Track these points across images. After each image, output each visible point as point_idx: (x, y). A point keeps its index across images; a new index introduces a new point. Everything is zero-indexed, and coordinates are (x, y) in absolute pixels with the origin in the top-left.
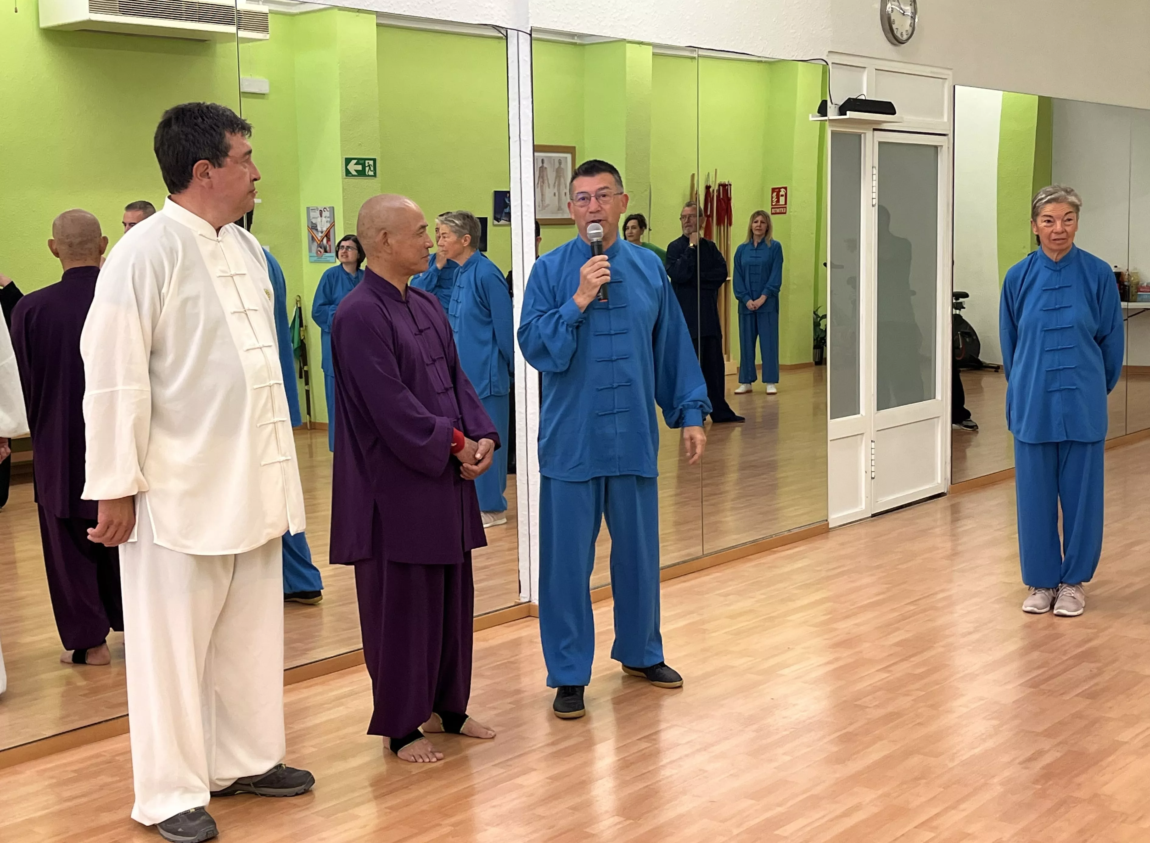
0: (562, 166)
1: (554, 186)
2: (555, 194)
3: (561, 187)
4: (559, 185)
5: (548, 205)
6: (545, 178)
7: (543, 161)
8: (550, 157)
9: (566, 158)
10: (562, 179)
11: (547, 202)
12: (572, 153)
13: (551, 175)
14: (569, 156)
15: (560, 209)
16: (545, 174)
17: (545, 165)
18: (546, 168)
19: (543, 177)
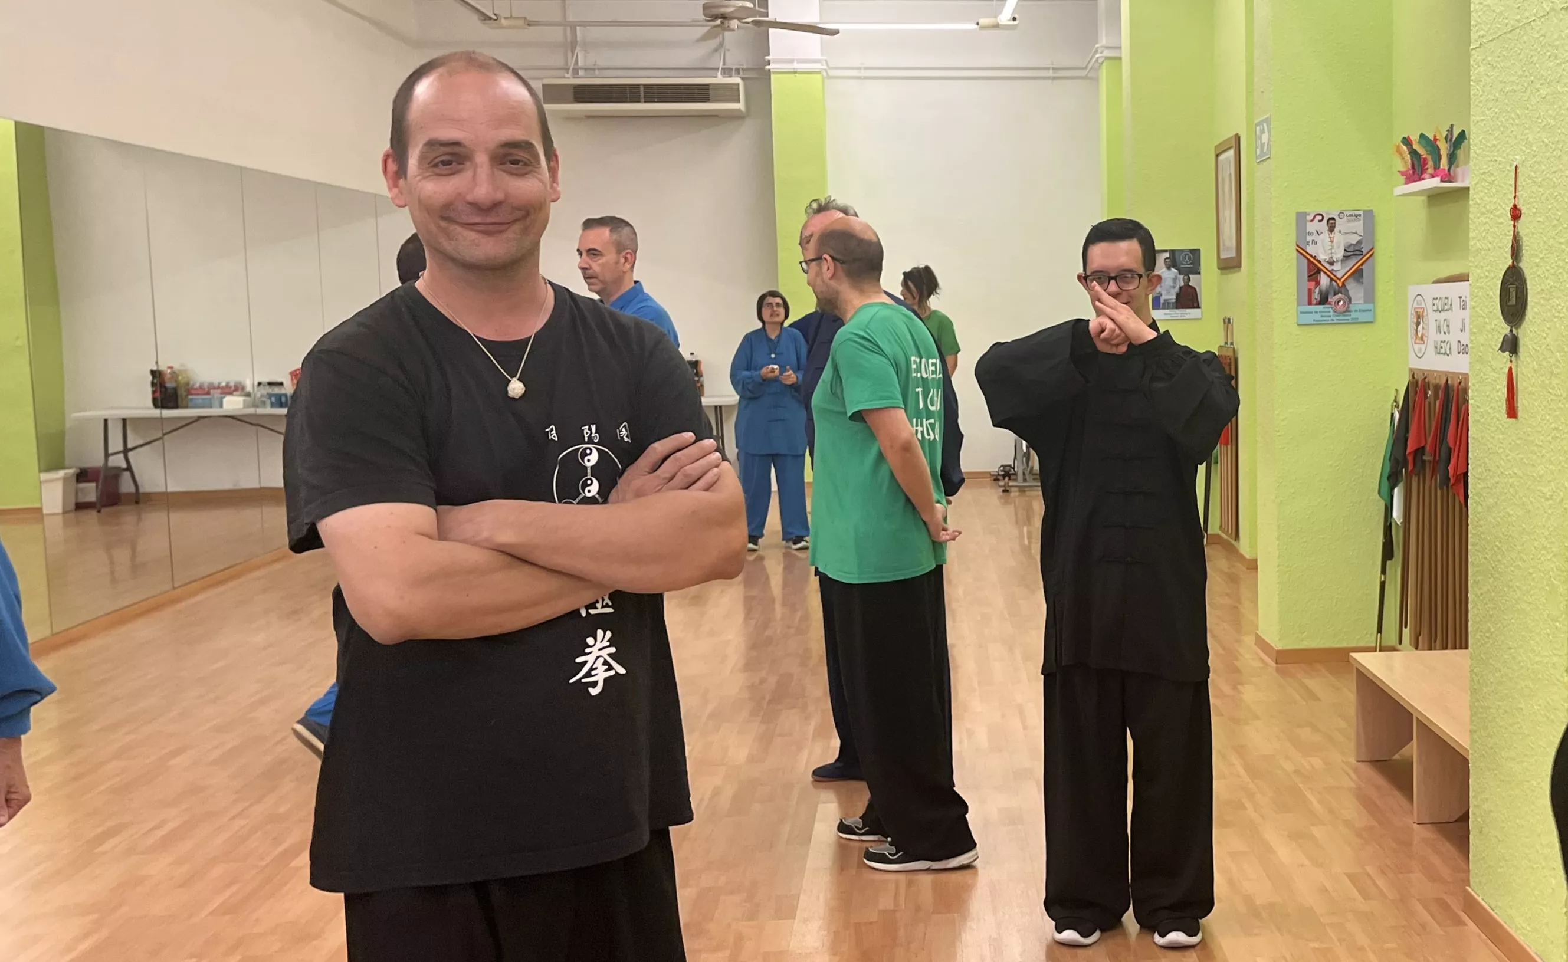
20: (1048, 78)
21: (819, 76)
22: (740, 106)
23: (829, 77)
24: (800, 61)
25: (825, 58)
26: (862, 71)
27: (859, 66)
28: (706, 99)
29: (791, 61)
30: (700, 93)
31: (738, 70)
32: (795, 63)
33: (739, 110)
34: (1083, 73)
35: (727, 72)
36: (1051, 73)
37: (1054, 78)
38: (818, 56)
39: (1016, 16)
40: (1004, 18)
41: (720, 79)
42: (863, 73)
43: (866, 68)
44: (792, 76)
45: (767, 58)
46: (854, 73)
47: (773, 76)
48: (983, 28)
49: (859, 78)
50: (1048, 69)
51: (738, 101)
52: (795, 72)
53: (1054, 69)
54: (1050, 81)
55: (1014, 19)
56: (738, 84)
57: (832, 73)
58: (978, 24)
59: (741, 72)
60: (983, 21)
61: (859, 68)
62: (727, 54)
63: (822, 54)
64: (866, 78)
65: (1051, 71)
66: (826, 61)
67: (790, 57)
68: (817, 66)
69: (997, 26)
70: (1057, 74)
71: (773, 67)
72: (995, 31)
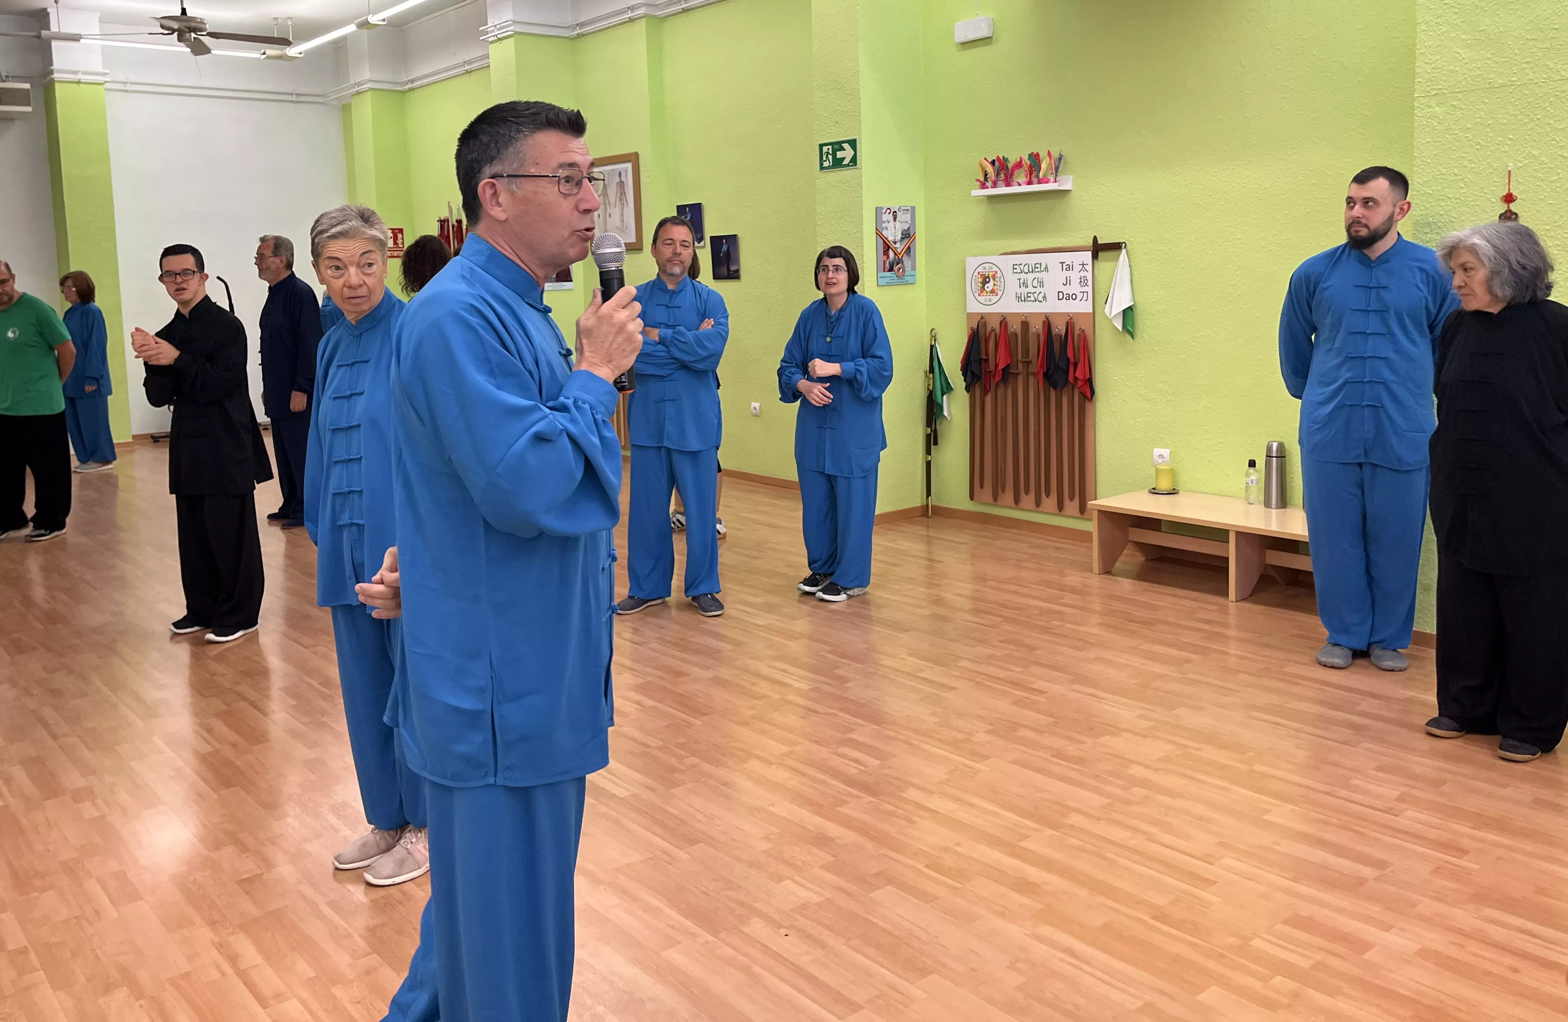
20: (292, 102)
21: (100, 87)
23: (106, 89)
24: (84, 73)
25: (105, 72)
26: (128, 85)
27: (123, 80)
29: (76, 73)
32: (80, 74)
34: (323, 100)
36: (294, 98)
37: (298, 102)
38: (101, 70)
40: (292, 52)
42: (129, 88)
43: (131, 83)
44: (76, 85)
45: (52, 68)
46: (120, 86)
47: (57, 85)
48: (269, 57)
49: (127, 91)
50: (292, 94)
51: (29, 105)
52: (79, 82)
53: (296, 94)
54: (293, 104)
55: (300, 53)
56: (27, 89)
57: (111, 85)
58: (263, 54)
60: (269, 53)
61: (125, 83)
63: (104, 68)
64: (131, 92)
65: (294, 96)
66: (108, 74)
67: (75, 69)
68: (99, 79)
69: (281, 58)
70: (298, 99)
71: (56, 76)
72: (280, 61)
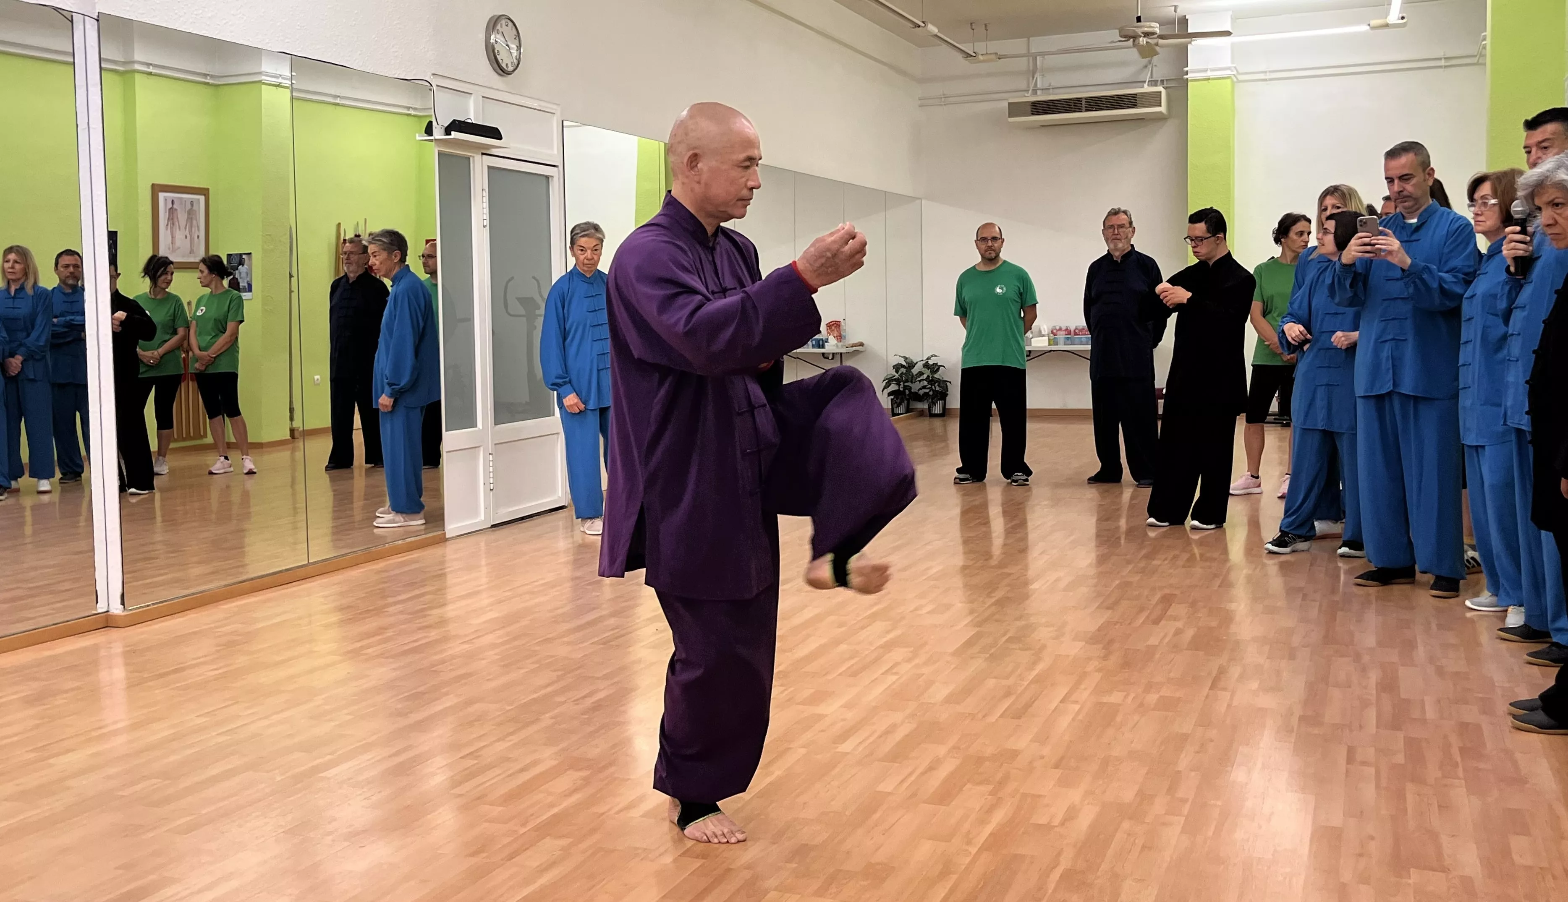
0: (194, 208)
1: (185, 228)
2: (186, 237)
3: (193, 229)
4: (191, 227)
5: (179, 248)
6: (175, 220)
7: (173, 202)
8: (181, 199)
9: (199, 200)
10: (194, 222)
11: (178, 243)
12: (205, 195)
13: (182, 217)
14: (202, 198)
15: (192, 252)
16: (175, 215)
17: (175, 206)
18: (176, 210)
19: (173, 219)
20: (1440, 67)
21: (1229, 81)
22: (1163, 109)
23: (1239, 81)
24: (1213, 70)
25: (1234, 65)
26: (1268, 74)
27: (1265, 70)
28: (1134, 106)
29: (1206, 71)
30: (1129, 101)
31: (1162, 81)
32: (1209, 71)
33: (1161, 112)
34: (1475, 60)
35: (1153, 83)
36: (1443, 63)
37: (1446, 67)
38: (1230, 65)
39: (1404, 15)
40: (1393, 17)
41: (1147, 89)
42: (1268, 76)
43: (1270, 72)
44: (1205, 82)
45: (1186, 69)
46: (1262, 76)
47: (1189, 83)
48: (1373, 28)
49: (1265, 80)
50: (1440, 59)
51: (1161, 106)
52: (1209, 79)
53: (1445, 58)
54: (1442, 70)
55: (1403, 18)
56: (1161, 92)
57: (1241, 77)
58: (1369, 25)
59: (1165, 83)
60: (1374, 23)
61: (1265, 72)
62: (1154, 69)
63: (1233, 62)
64: (1271, 80)
65: (1443, 61)
66: (1235, 67)
67: (1204, 67)
68: (1228, 72)
69: (1387, 26)
70: (1450, 62)
71: (1190, 76)
72: (1386, 30)
